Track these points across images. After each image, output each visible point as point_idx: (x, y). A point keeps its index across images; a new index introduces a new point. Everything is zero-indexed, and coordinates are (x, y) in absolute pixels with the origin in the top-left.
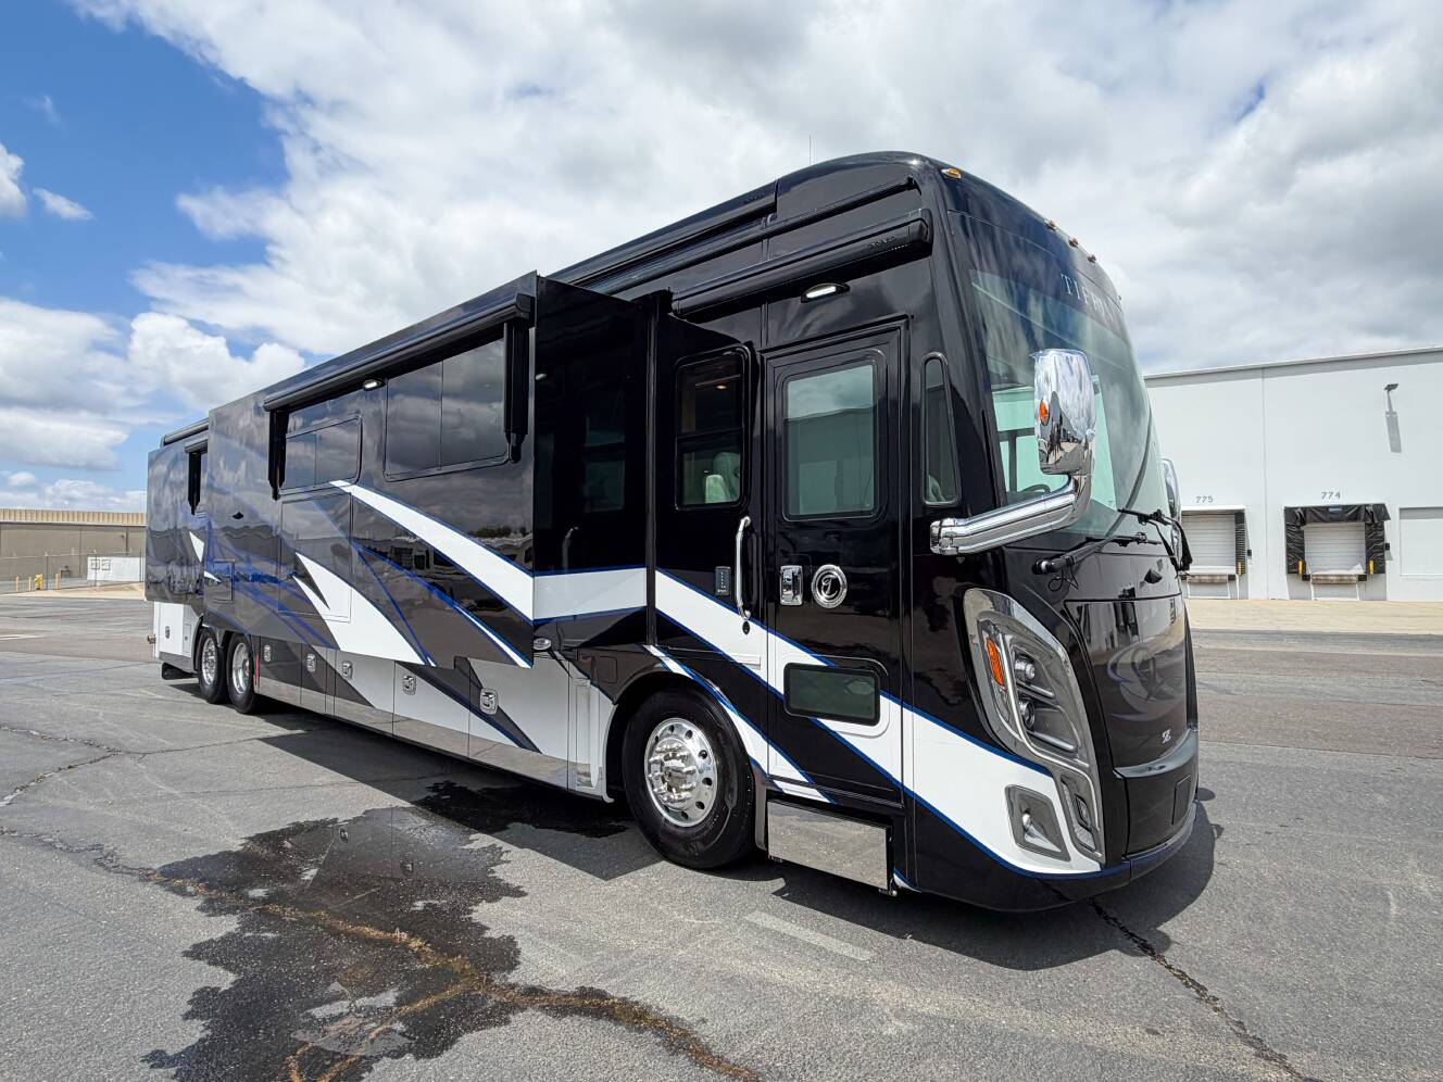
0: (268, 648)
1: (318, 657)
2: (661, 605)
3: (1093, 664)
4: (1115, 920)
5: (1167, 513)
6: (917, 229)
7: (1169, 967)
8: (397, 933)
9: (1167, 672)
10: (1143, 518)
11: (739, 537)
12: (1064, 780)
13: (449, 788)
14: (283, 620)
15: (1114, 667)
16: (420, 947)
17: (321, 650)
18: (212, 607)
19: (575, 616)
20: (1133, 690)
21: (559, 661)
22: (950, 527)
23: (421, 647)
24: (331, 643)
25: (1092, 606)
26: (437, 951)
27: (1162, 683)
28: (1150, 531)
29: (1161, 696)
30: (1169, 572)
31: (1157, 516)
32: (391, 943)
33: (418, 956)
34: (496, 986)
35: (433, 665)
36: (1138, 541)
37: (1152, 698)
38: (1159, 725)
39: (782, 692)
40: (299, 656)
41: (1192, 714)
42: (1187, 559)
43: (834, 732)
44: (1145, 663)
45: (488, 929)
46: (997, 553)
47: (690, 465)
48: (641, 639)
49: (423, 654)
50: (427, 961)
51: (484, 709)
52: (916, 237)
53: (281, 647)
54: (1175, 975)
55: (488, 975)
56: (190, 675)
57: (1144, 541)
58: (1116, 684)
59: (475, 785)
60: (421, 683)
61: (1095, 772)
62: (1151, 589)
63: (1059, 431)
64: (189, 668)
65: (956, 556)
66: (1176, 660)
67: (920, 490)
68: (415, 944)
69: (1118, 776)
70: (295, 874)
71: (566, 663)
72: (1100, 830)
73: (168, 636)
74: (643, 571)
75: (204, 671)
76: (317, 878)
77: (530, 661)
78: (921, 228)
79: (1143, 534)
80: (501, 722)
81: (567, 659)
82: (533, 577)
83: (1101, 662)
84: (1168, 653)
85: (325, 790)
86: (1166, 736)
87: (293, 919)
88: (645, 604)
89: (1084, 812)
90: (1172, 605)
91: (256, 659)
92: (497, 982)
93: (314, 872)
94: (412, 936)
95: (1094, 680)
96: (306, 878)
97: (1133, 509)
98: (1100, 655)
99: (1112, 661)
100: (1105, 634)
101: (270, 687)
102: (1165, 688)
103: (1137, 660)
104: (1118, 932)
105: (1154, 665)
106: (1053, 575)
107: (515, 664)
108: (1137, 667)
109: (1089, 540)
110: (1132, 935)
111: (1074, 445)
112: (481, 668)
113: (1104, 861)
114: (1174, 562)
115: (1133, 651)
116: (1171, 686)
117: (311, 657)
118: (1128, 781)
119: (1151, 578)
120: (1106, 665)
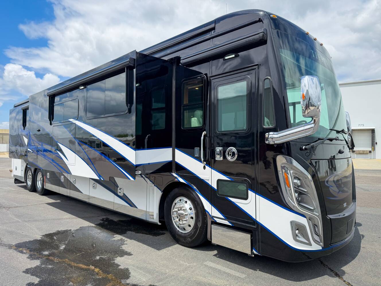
0: (48, 174)
1: (65, 177)
2: (177, 160)
3: (320, 181)
4: (327, 265)
5: (346, 130)
6: (262, 35)
7: (344, 281)
8: (91, 267)
9: (345, 184)
10: (338, 132)
11: (202, 138)
12: (310, 219)
13: (107, 220)
14: (54, 165)
15: (327, 182)
16: (98, 271)
17: (66, 175)
18: (30, 160)
19: (149, 164)
20: (334, 189)
21: (144, 178)
22: (272, 135)
23: (98, 173)
24: (69, 172)
25: (321, 161)
26: (104, 273)
27: (344, 187)
28: (340, 136)
29: (343, 191)
30: (346, 150)
31: (343, 131)
32: (89, 269)
33: (97, 274)
34: (123, 284)
35: (102, 179)
36: (336, 139)
37: (340, 192)
38: (343, 201)
39: (216, 189)
40: (59, 177)
41: (354, 197)
42: (353, 145)
43: (233, 202)
44: (338, 181)
45: (120, 266)
46: (288, 144)
47: (186, 114)
48: (171, 171)
49: (99, 176)
50: (100, 275)
51: (119, 194)
52: (262, 38)
53: (53, 173)
54: (346, 284)
55: (120, 280)
56: (23, 183)
57: (338, 140)
58: (328, 187)
59: (116, 219)
60: (98, 185)
61: (320, 216)
62: (340, 156)
63: (309, 103)
64: (23, 180)
65: (274, 144)
66: (348, 179)
67: (262, 122)
68: (97, 270)
69: (329, 218)
70: (57, 247)
71: (146, 179)
72: (322, 236)
73: (16, 170)
74: (171, 149)
75: (28, 181)
76: (65, 249)
77: (134, 178)
78: (263, 35)
79: (338, 137)
80: (124, 198)
81: (147, 177)
82: (135, 151)
83: (323, 180)
84: (346, 177)
85: (67, 220)
86: (345, 205)
87: (58, 261)
88: (172, 160)
89: (317, 230)
90: (348, 161)
91: (45, 177)
92: (123, 282)
93: (64, 246)
94: (95, 268)
95: (320, 185)
96: (62, 248)
97: (335, 129)
98: (322, 178)
99: (326, 180)
100: (324, 171)
101: (49, 186)
102: (345, 189)
103: (335, 180)
104: (328, 270)
105: (341, 181)
106: (307, 151)
107: (129, 179)
108: (335, 182)
109: (319, 139)
110: (332, 271)
111: (314, 107)
112: (118, 180)
113: (323, 246)
114: (348, 146)
115: (333, 176)
116: (347, 188)
117: (62, 177)
118: (332, 220)
119: (340, 152)
120: (325, 181)
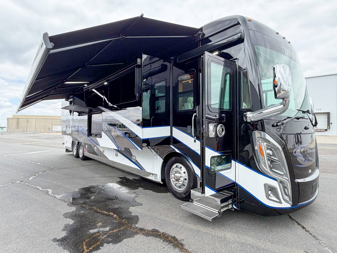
0: (87, 146)
1: (97, 148)
2: (174, 135)
3: (289, 152)
4: (294, 220)
5: (310, 110)
7: (311, 234)
8: (111, 213)
9: (310, 154)
10: (304, 112)
11: (193, 118)
12: (281, 182)
13: (125, 178)
14: (89, 139)
15: (295, 152)
16: (116, 217)
17: (97, 146)
18: (75, 136)
19: (153, 138)
20: (300, 158)
21: (150, 149)
22: (249, 114)
23: (117, 145)
24: (99, 145)
25: (289, 136)
26: (119, 218)
27: (309, 157)
28: (306, 115)
29: (309, 160)
30: (311, 126)
31: (308, 112)
32: (109, 215)
33: (115, 219)
34: (133, 228)
35: (120, 150)
36: (302, 118)
37: (306, 161)
38: (307, 168)
40: (93, 147)
41: (317, 166)
42: (316, 123)
44: (304, 152)
45: (132, 213)
46: (262, 121)
47: (180, 99)
48: (169, 144)
49: (118, 147)
50: (117, 220)
51: (133, 160)
52: (239, 37)
53: (90, 146)
54: (313, 236)
55: (131, 225)
57: (304, 118)
58: (296, 157)
59: (131, 178)
60: (119, 154)
61: (290, 181)
62: (306, 131)
63: (280, 88)
64: (71, 150)
65: (251, 122)
66: (312, 151)
67: (240, 105)
68: (115, 216)
69: (296, 182)
70: (89, 198)
71: (151, 150)
72: (291, 196)
73: (67, 143)
74: (170, 127)
75: (74, 151)
76: (94, 199)
77: (142, 149)
78: (241, 35)
79: (304, 116)
80: (136, 163)
81: (152, 149)
82: (142, 128)
83: (291, 151)
84: (311, 149)
85: (98, 178)
86: (310, 171)
87: (88, 208)
88: (170, 135)
89: (286, 191)
90: (312, 137)
91: (84, 148)
92: (133, 226)
93: (93, 197)
94: (114, 214)
95: (289, 156)
97: (301, 110)
98: (291, 149)
99: (294, 151)
100: (292, 144)
101: (87, 154)
102: (310, 158)
103: (302, 151)
104: (296, 223)
105: (307, 152)
106: (278, 127)
107: (138, 149)
108: (302, 152)
109: (288, 118)
110: (300, 224)
111: (284, 92)
112: (132, 151)
113: (292, 204)
114: (312, 124)
115: (300, 148)
116: (312, 158)
117: (96, 148)
118: (299, 183)
119: (306, 128)
120: (293, 152)
